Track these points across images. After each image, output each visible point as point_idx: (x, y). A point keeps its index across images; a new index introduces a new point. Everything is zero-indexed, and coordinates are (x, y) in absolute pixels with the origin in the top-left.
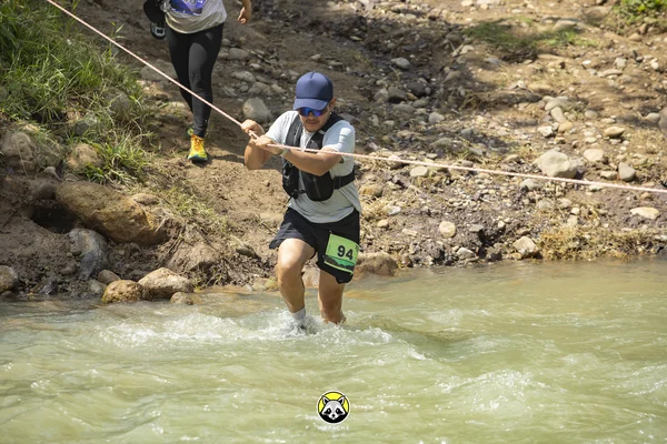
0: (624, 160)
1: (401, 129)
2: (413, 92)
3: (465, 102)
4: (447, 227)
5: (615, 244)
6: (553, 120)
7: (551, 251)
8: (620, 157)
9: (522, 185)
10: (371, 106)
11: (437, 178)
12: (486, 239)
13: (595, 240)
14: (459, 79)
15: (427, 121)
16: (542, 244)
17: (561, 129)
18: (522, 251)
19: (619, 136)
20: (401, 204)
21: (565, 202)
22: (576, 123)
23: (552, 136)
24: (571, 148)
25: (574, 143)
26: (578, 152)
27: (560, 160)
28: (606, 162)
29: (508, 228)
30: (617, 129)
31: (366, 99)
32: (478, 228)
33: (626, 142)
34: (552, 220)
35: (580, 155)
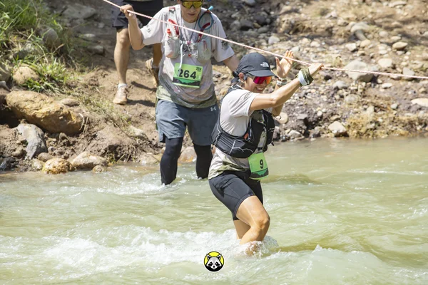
0: (407, 66)
2: (258, 22)
3: (295, 28)
4: (282, 117)
5: (400, 125)
6: (357, 39)
7: (355, 131)
8: (404, 64)
9: (335, 85)
12: (309, 124)
13: (386, 123)
15: (267, 42)
16: (349, 126)
17: (363, 45)
18: (335, 132)
19: (403, 49)
22: (373, 41)
23: (354, 51)
24: (369, 58)
25: (371, 55)
26: (373, 60)
27: (361, 67)
28: (394, 68)
29: (325, 116)
30: (402, 44)
32: (303, 116)
33: (408, 53)
34: (356, 110)
35: (376, 63)
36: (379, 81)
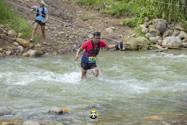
2: (69, 25)
6: (91, 30)
9: (86, 39)
11: (73, 38)
14: (76, 23)
15: (71, 30)
20: (68, 42)
22: (94, 30)
30: (100, 31)
31: (62, 26)
33: (101, 33)
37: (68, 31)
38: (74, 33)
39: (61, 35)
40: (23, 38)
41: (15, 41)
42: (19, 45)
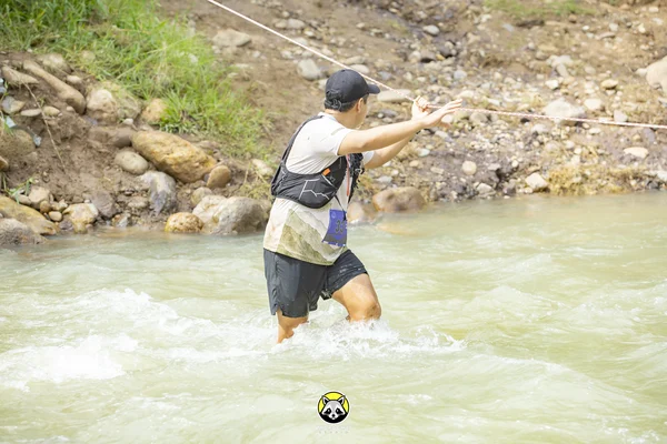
0: (619, 108)
1: (432, 84)
2: (442, 54)
3: (485, 61)
4: (469, 167)
5: (611, 179)
6: (558, 75)
7: (557, 186)
8: (614, 106)
9: (533, 130)
10: (406, 66)
11: (460, 125)
12: (502, 176)
13: (595, 176)
14: (479, 43)
15: (452, 77)
16: (550, 180)
17: (565, 83)
18: (533, 186)
19: (613, 88)
20: (430, 147)
21: (570, 144)
22: (578, 79)
23: (556, 89)
24: (573, 99)
25: (576, 94)
26: (579, 101)
27: (565, 109)
28: (603, 110)
29: (521, 166)
30: (612, 83)
31: (402, 60)
32: (495, 167)
33: (619, 93)
34: (559, 160)
35: (582, 104)
36: (586, 126)
37: (435, 88)
38: (466, 93)
39: (394, 109)
40: (176, 131)
41: (127, 144)
42: (148, 169)
